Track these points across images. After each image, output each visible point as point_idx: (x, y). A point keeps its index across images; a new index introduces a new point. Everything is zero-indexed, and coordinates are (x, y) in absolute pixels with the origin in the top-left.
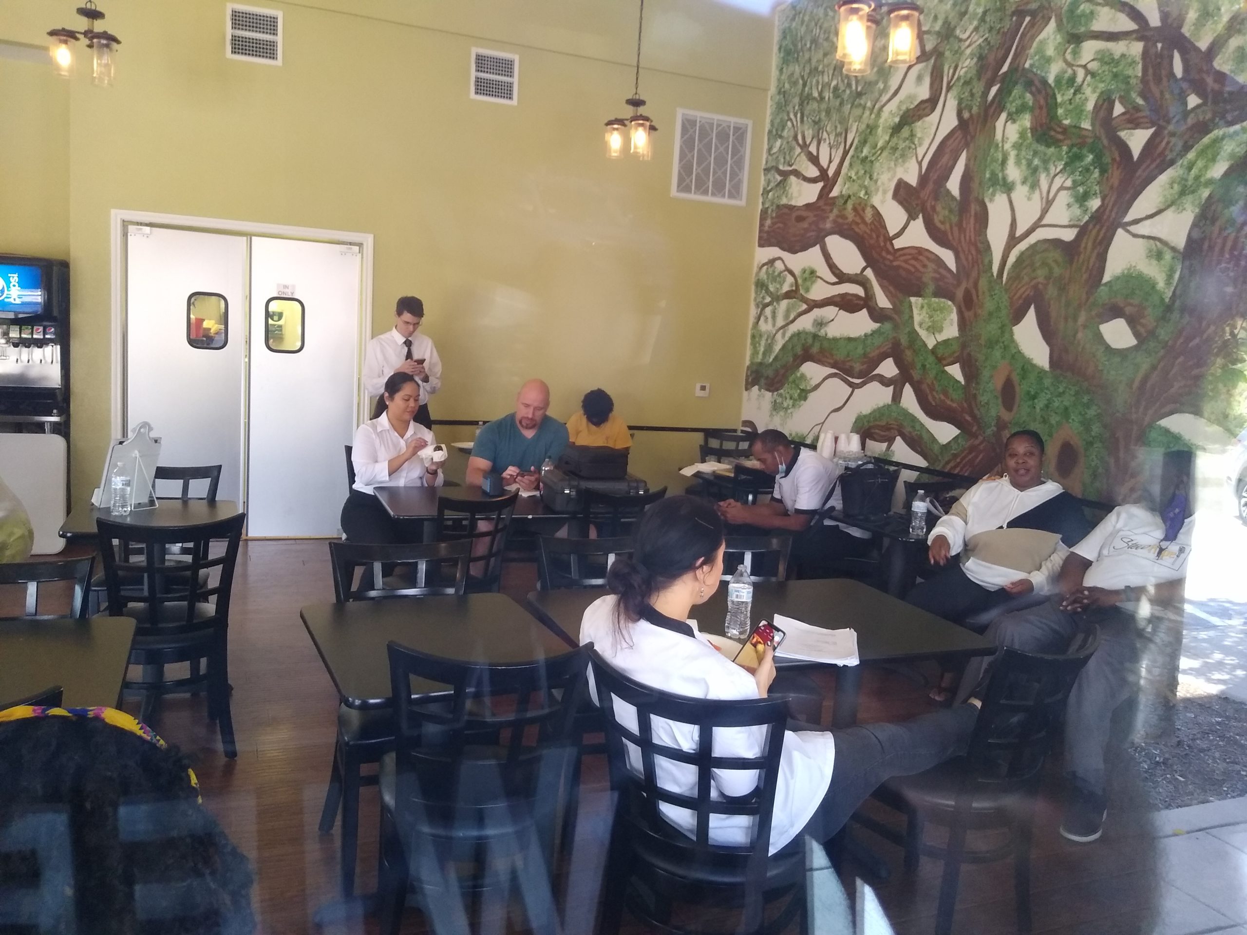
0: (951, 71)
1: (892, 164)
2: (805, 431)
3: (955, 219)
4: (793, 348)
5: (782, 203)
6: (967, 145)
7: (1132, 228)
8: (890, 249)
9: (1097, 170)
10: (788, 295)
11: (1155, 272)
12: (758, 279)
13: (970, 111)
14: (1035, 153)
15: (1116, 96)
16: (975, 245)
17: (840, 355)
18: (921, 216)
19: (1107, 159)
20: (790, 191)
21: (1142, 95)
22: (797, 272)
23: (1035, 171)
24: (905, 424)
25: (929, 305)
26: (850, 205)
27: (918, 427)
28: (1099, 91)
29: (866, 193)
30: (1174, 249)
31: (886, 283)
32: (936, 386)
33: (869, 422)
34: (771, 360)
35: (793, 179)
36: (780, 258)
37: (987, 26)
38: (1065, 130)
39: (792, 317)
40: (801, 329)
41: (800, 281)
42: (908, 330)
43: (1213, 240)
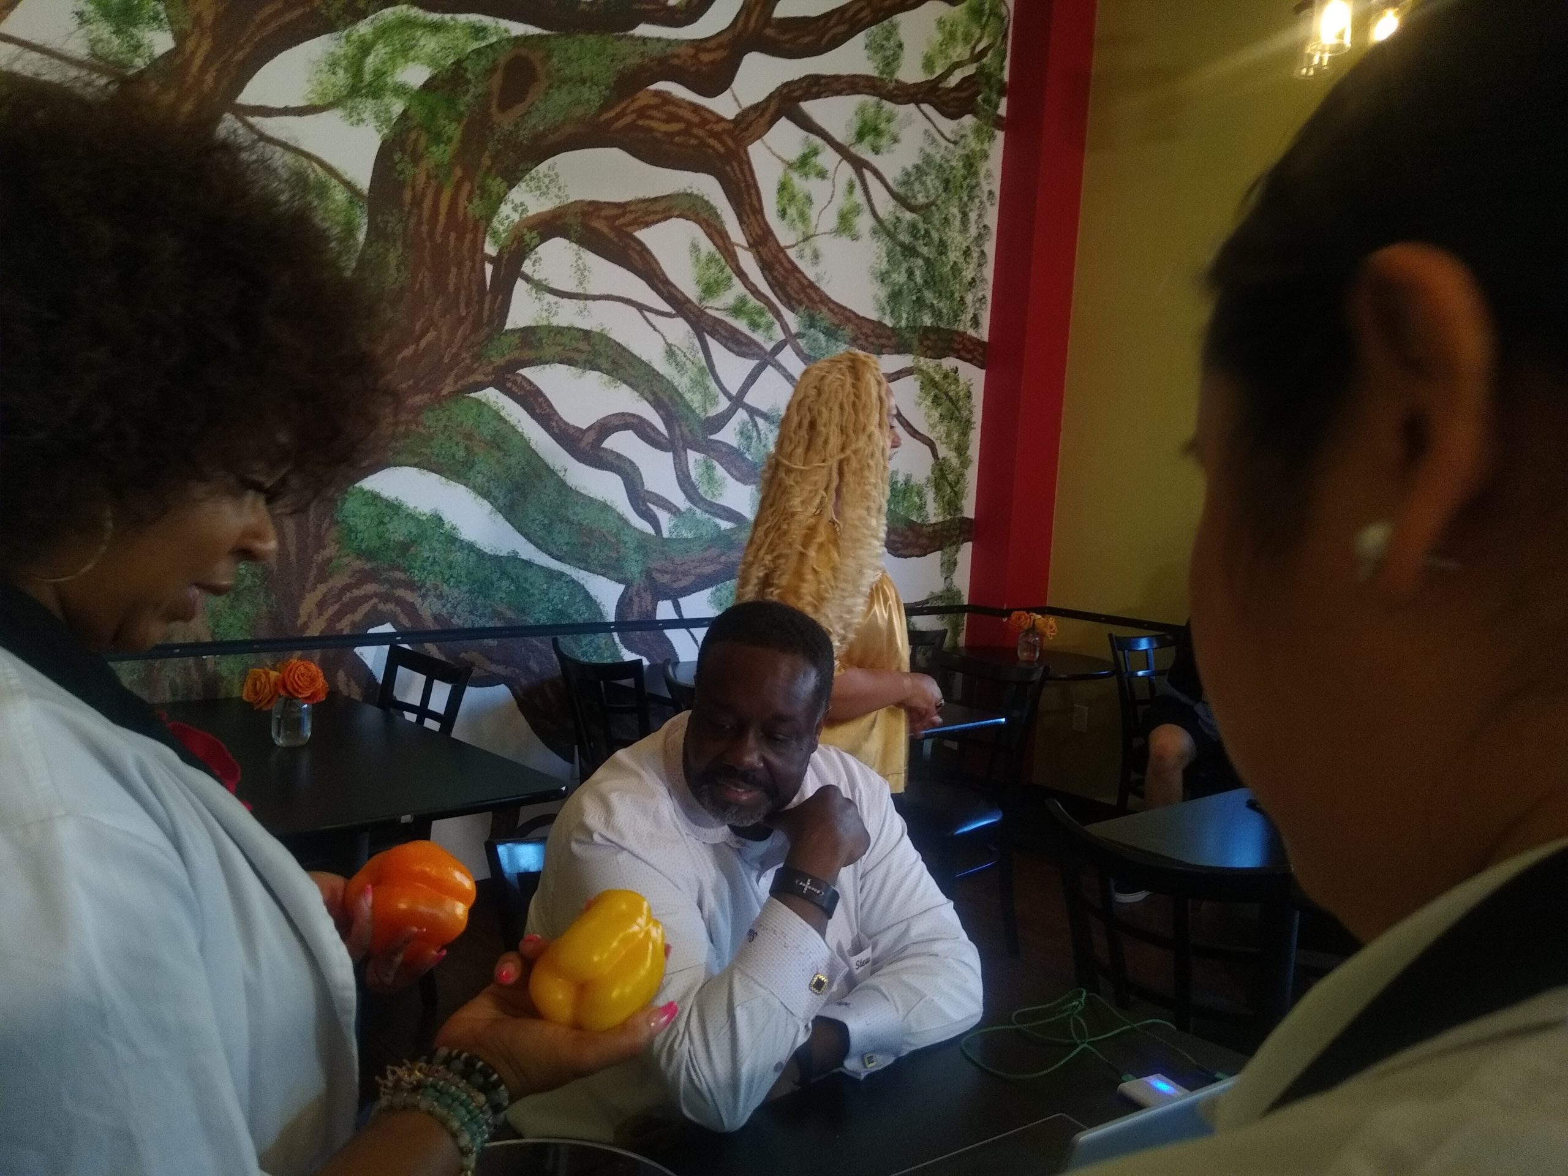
7: (257, 122)
30: (348, 185)
43: (419, 189)
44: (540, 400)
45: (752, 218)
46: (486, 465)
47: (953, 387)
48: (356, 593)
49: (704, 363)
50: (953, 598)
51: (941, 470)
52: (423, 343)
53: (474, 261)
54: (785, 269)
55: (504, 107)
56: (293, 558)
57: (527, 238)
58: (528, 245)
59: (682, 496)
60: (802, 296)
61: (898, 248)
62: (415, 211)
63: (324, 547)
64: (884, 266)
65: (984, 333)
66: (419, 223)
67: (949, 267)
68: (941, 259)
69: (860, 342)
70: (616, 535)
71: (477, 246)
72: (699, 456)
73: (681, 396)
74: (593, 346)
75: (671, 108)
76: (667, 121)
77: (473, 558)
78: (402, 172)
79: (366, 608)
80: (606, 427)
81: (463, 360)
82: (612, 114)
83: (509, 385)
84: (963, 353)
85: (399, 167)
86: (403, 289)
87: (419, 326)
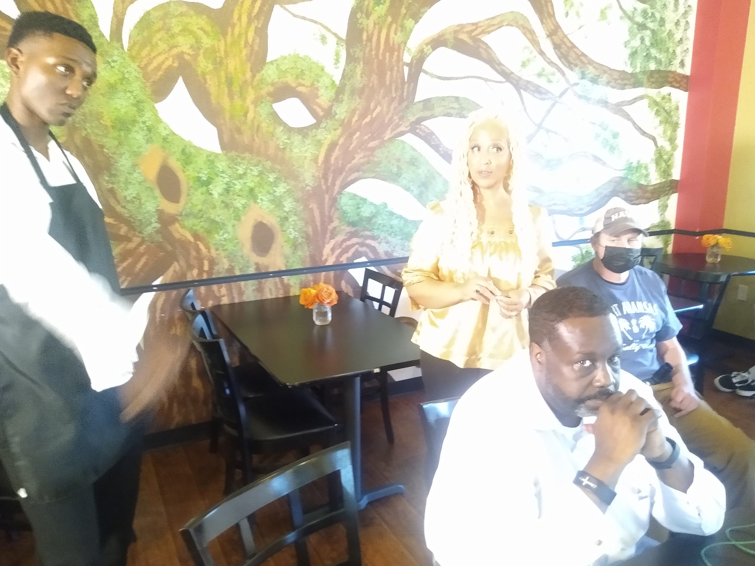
7: (289, 7)
11: (322, 56)
30: (335, 34)
43: (370, 32)
44: (434, 137)
45: (549, 20)
46: (407, 174)
47: (668, 104)
48: (349, 243)
49: (521, 107)
50: (665, 226)
51: (660, 153)
52: (374, 115)
53: (398, 67)
54: (568, 47)
56: (319, 228)
57: (425, 50)
58: (426, 54)
60: (578, 62)
61: (635, 26)
62: (369, 44)
63: (332, 222)
64: (627, 38)
65: (687, 71)
66: (371, 50)
67: (666, 33)
68: (661, 29)
69: (611, 84)
71: (399, 58)
77: (402, 222)
78: (361, 24)
79: (353, 250)
81: (395, 120)
83: (418, 131)
84: (674, 84)
85: (360, 21)
86: (364, 87)
87: (372, 105)
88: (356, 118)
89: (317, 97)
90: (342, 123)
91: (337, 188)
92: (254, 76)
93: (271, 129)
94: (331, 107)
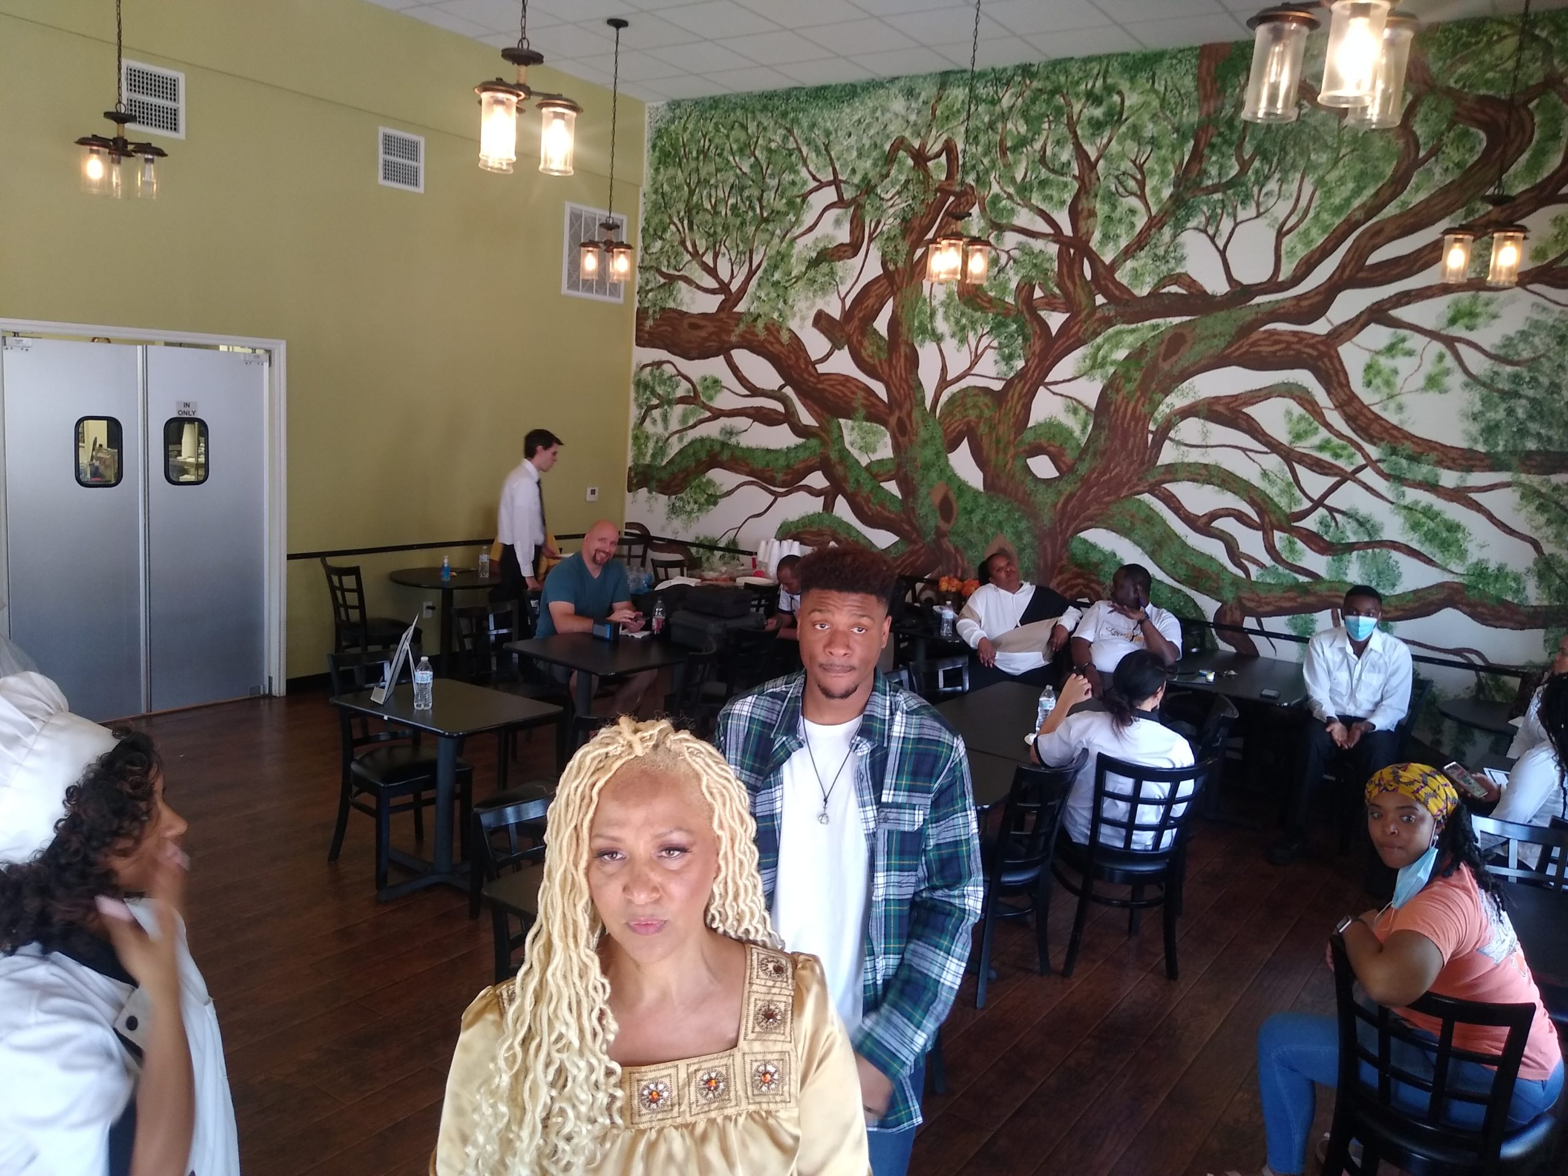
0: (873, 225)
1: (811, 294)
2: (717, 536)
3: (884, 356)
4: (694, 453)
5: (668, 306)
6: (893, 294)
7: (1051, 387)
8: (813, 371)
9: (1020, 338)
10: (682, 400)
11: (1073, 423)
12: (639, 380)
13: (896, 264)
14: (963, 314)
15: (1036, 282)
16: (907, 381)
17: (759, 464)
18: (846, 347)
19: (1029, 330)
20: (679, 297)
21: (1058, 286)
22: (694, 379)
23: (963, 328)
24: (840, 531)
25: (861, 428)
26: (760, 324)
27: (854, 534)
28: (1020, 275)
29: (780, 315)
30: (1086, 407)
31: (810, 403)
32: (872, 499)
33: (797, 528)
34: (664, 463)
35: (681, 284)
36: (669, 362)
37: (911, 194)
38: (990, 300)
39: (691, 423)
40: (705, 435)
41: (699, 388)
42: (837, 447)
43: (1118, 405)
44: (1175, 500)
45: (1339, 390)
46: (1140, 531)
48: (1074, 582)
49: (1291, 480)
51: (1547, 563)
52: (1113, 474)
53: (1142, 434)
54: (1368, 419)
55: (1164, 360)
56: (1050, 563)
57: (1173, 420)
58: (1173, 423)
59: (1269, 558)
60: (1385, 435)
61: (1496, 394)
62: (1116, 415)
63: (1062, 560)
66: (1117, 420)
68: (1553, 397)
69: (1445, 464)
70: (1218, 574)
71: (1145, 427)
72: (1285, 535)
73: (1272, 500)
74: (1209, 472)
75: (1276, 337)
76: (1272, 345)
78: (1111, 399)
80: (1215, 515)
81: (1133, 480)
82: (1233, 348)
83: (1156, 492)
85: (1109, 397)
86: (1106, 450)
87: (1112, 465)
88: (1095, 475)
89: (1063, 455)
90: (1082, 479)
91: (1069, 532)
92: (1015, 438)
93: (1022, 478)
94: (1073, 465)
